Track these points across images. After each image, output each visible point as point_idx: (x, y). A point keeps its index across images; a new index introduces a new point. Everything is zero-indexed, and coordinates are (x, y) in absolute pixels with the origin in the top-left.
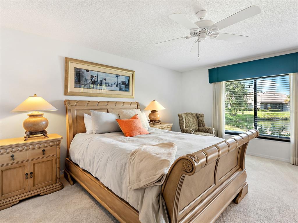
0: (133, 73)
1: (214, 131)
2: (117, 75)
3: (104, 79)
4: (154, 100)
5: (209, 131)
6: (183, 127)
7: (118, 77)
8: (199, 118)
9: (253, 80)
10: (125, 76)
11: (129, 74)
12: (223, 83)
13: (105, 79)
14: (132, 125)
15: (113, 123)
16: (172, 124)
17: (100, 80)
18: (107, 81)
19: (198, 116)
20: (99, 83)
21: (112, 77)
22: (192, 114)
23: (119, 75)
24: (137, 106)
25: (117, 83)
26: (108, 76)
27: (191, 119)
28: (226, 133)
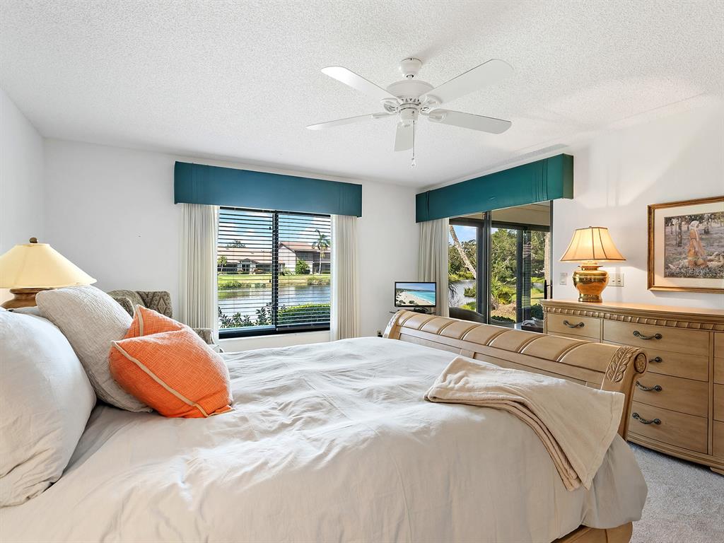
8: (153, 304)
28: (222, 336)
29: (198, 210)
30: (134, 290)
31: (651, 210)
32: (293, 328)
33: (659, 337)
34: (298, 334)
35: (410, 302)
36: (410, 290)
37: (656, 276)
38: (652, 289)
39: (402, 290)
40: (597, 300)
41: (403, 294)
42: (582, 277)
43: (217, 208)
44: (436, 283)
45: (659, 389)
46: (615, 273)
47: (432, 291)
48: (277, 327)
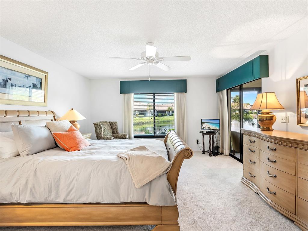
0: (46, 75)
1: (128, 136)
2: (27, 75)
3: (8, 78)
4: (72, 109)
5: (124, 137)
6: (102, 136)
7: (27, 77)
8: (112, 126)
9: (153, 95)
10: (36, 77)
11: (42, 75)
12: (132, 95)
13: (10, 79)
14: (76, 137)
15: (46, 138)
16: (91, 134)
17: (3, 80)
18: (13, 82)
19: (111, 124)
20: (2, 84)
21: (20, 77)
22: (106, 122)
23: (29, 76)
24: (54, 116)
25: (26, 86)
26: (14, 74)
27: (106, 127)
28: (135, 137)
29: (127, 95)
30: (108, 121)
31: (298, 81)
32: (160, 136)
33: (275, 149)
34: (162, 138)
35: (208, 128)
36: (208, 123)
37: (301, 117)
38: (299, 124)
39: (204, 123)
40: (269, 129)
41: (205, 124)
42: (260, 118)
43: (133, 94)
44: (220, 119)
45: (275, 176)
46: (285, 115)
47: (218, 123)
48: (154, 135)
